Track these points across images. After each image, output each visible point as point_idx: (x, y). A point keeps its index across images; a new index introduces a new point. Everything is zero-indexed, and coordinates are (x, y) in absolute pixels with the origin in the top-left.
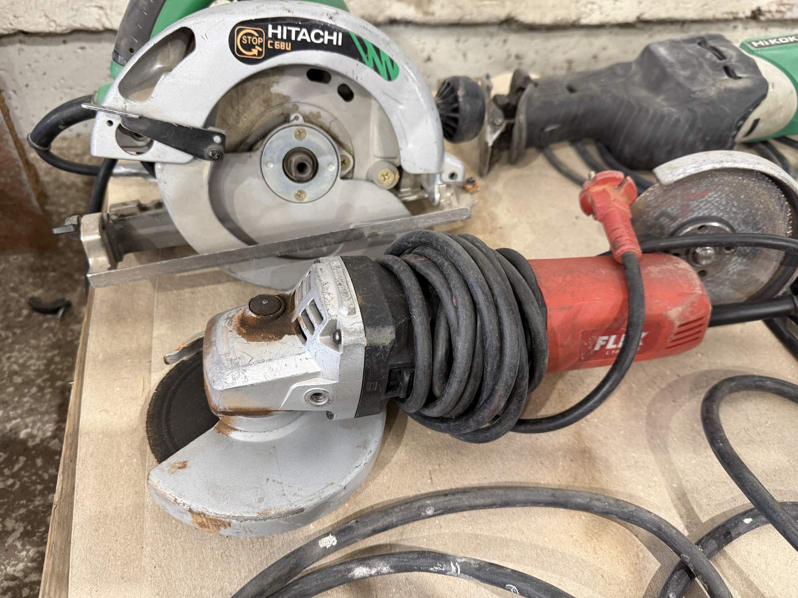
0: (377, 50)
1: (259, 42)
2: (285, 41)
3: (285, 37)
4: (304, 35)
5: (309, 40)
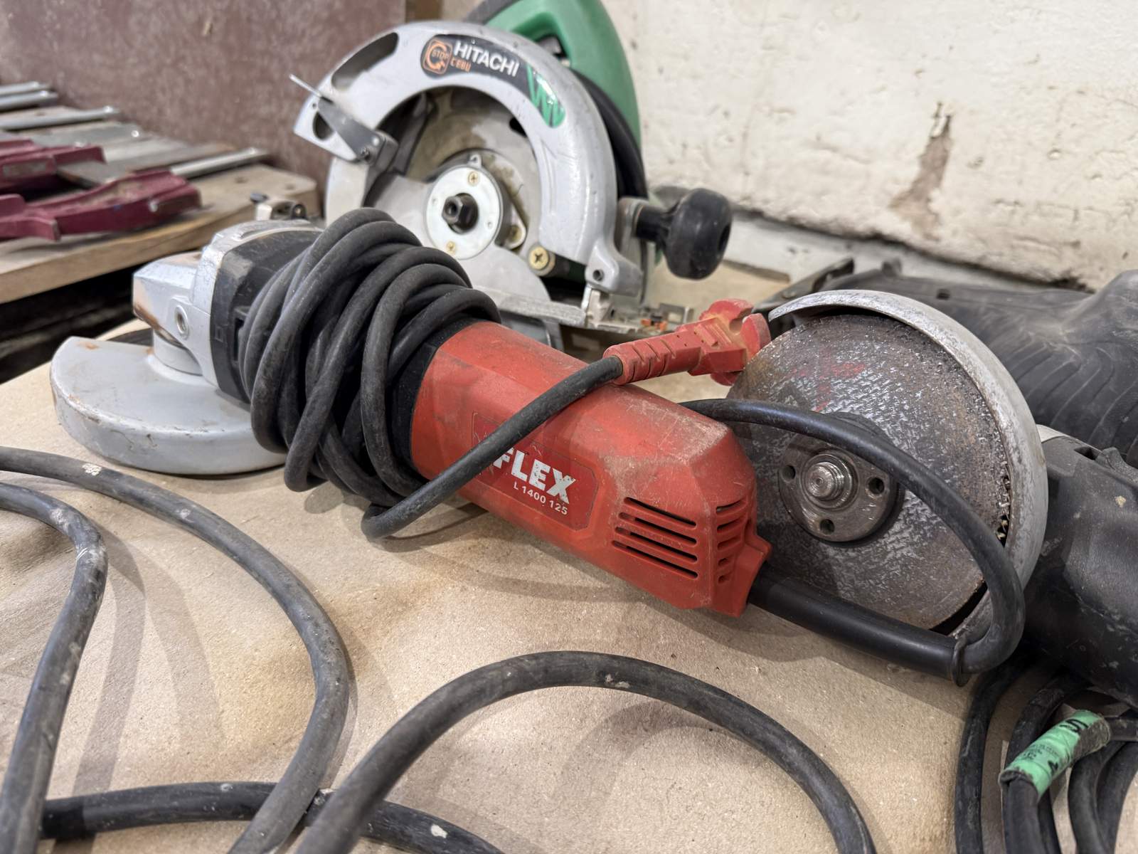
1: (445, 57)
2: (467, 61)
3: (468, 58)
4: (485, 58)
5: (487, 65)
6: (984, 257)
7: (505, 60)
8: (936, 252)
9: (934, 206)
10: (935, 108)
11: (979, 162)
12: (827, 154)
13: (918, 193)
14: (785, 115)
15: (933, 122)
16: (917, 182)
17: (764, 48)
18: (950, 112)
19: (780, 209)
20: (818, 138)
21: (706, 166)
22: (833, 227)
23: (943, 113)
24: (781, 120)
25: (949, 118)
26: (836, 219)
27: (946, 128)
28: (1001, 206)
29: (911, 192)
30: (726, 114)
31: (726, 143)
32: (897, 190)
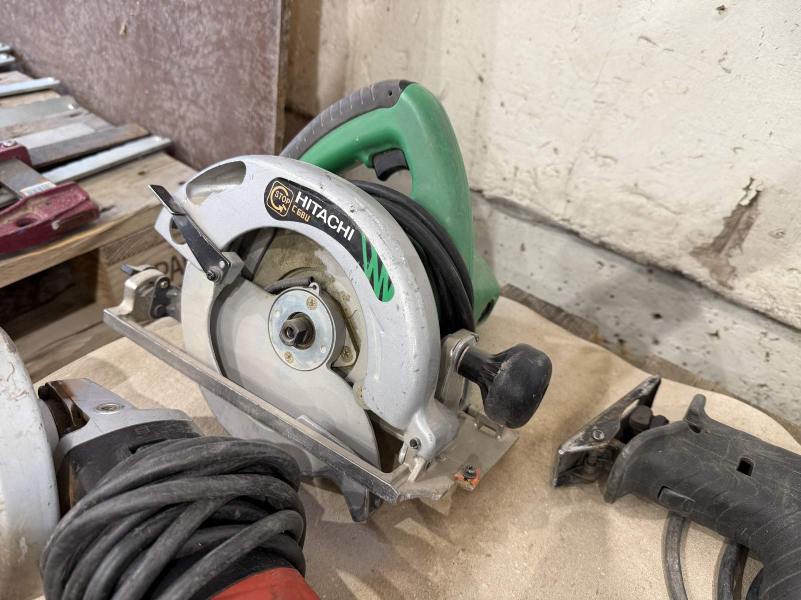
0: (380, 264)
1: (287, 202)
2: (306, 212)
3: (307, 209)
4: (323, 215)
5: (325, 222)
6: (772, 310)
7: (342, 223)
8: (728, 296)
9: (733, 262)
10: (748, 182)
11: (780, 235)
12: (643, 200)
13: (718, 246)
14: (608, 160)
15: (744, 193)
16: (718, 238)
17: (595, 101)
18: (760, 189)
19: (594, 234)
20: (636, 185)
21: (533, 188)
22: (638, 257)
23: (753, 187)
24: (605, 164)
25: (758, 192)
26: (642, 253)
27: (755, 200)
28: (795, 272)
29: (713, 244)
30: (556, 150)
31: (553, 173)
32: (700, 242)
